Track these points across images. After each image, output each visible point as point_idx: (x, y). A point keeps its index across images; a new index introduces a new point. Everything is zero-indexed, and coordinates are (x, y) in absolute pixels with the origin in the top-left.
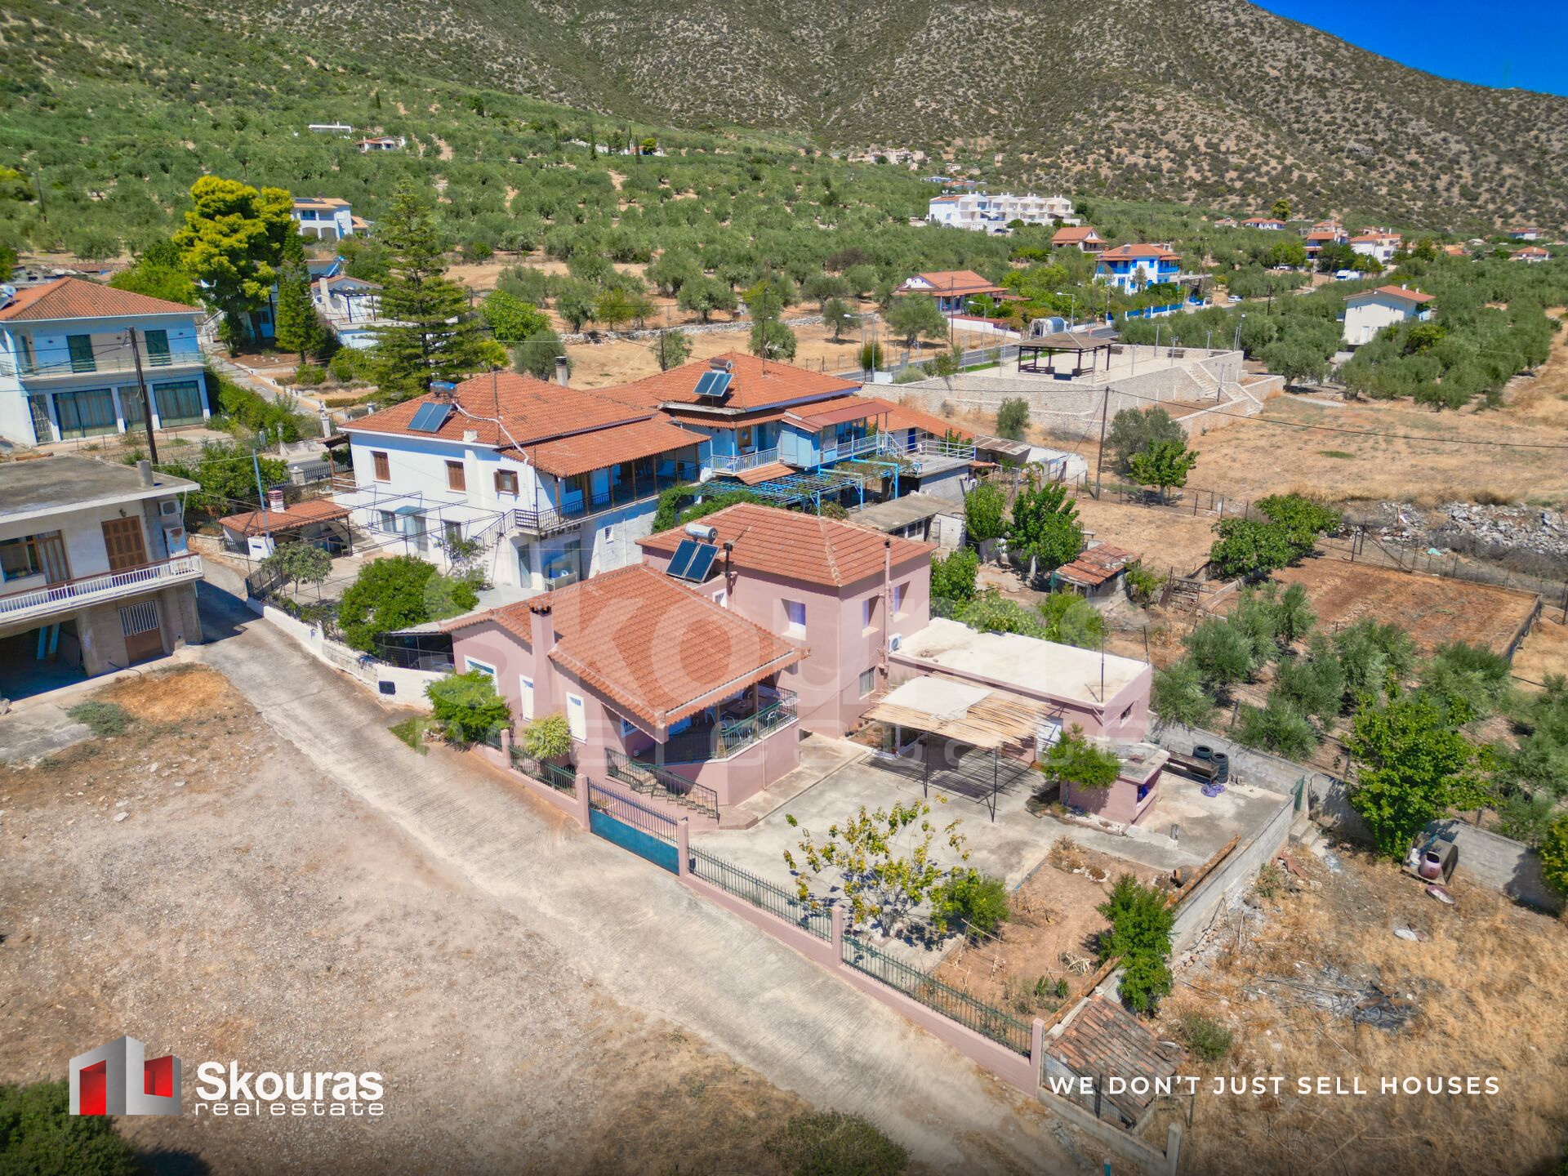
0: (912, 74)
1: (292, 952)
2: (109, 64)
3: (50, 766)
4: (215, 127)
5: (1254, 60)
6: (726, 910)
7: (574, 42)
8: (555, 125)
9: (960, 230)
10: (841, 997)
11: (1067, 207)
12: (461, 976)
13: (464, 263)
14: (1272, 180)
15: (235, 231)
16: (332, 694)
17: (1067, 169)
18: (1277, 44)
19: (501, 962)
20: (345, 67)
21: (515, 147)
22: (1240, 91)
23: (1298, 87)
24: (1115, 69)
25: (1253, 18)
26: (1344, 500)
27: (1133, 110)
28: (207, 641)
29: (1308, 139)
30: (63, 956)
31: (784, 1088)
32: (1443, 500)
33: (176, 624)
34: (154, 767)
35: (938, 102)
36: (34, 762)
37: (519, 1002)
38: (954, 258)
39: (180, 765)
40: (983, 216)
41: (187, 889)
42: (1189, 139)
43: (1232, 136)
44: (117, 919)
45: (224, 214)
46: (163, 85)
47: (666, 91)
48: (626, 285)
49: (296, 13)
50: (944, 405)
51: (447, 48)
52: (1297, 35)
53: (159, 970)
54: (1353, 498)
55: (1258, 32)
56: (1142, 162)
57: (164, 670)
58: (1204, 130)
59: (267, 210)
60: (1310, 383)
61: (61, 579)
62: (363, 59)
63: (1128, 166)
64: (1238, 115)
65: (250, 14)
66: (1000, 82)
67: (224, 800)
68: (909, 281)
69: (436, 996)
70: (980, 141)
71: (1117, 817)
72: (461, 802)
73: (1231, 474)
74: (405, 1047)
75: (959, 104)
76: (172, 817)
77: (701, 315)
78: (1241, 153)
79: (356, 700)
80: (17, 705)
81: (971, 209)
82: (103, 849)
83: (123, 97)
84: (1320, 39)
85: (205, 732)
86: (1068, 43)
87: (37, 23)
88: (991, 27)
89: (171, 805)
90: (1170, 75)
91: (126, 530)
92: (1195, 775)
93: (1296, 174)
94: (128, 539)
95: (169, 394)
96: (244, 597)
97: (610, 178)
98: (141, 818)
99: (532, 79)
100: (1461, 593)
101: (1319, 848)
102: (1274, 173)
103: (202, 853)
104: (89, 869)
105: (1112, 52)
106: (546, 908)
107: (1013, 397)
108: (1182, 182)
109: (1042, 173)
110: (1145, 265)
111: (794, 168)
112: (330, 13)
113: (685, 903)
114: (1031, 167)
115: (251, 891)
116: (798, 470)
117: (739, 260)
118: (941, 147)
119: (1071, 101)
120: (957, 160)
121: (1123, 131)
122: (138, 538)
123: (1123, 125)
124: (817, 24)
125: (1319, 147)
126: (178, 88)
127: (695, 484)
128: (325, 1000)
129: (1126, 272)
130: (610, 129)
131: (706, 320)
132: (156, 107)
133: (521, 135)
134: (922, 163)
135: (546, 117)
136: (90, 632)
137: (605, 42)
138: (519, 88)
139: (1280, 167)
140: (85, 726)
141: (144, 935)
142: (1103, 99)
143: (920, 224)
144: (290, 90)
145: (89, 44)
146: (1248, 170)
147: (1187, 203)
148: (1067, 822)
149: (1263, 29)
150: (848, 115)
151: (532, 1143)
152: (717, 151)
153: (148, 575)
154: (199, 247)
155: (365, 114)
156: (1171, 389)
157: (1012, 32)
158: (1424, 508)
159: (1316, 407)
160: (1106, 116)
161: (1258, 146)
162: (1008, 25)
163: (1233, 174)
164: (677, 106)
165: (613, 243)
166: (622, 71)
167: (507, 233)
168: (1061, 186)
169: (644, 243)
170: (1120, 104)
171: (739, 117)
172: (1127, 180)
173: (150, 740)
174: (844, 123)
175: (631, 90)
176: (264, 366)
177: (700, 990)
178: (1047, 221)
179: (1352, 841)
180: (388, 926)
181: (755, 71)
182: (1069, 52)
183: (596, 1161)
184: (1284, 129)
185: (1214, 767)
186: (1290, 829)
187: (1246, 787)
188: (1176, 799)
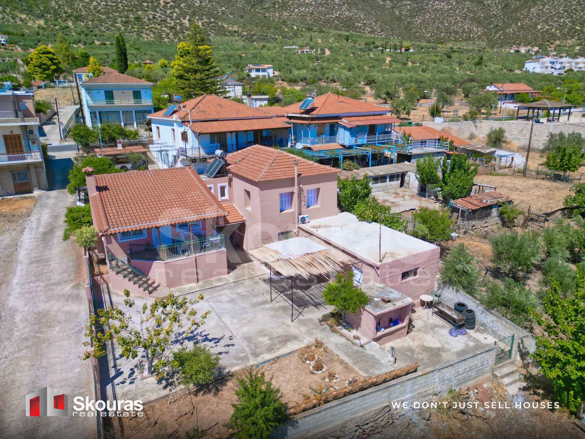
0: (538, 15)
7: (392, 14)
13: (306, 86)
28: (51, 190)
33: (34, 181)
40: (552, 68)
50: (472, 134)
62: (312, 25)
65: (279, 13)
68: (488, 88)
70: (569, 41)
77: (384, 101)
81: (546, 65)
83: (232, 41)
87: (212, 20)
91: (14, 139)
94: (16, 143)
95: (140, 115)
97: (386, 59)
101: (514, 389)
116: (344, 147)
118: (548, 45)
122: (20, 144)
130: (395, 43)
131: (386, 103)
132: (240, 44)
133: (359, 47)
134: (537, 52)
135: (372, 40)
137: (404, 13)
138: (366, 32)
143: (520, 72)
144: (285, 37)
145: (226, 25)
148: (335, 331)
150: (505, 34)
152: (438, 49)
153: (23, 158)
155: (306, 43)
166: (409, 23)
169: (380, 78)
174: (502, 37)
175: (412, 30)
181: (465, 19)
185: (461, 317)
186: (493, 370)
187: (485, 335)
188: (426, 333)
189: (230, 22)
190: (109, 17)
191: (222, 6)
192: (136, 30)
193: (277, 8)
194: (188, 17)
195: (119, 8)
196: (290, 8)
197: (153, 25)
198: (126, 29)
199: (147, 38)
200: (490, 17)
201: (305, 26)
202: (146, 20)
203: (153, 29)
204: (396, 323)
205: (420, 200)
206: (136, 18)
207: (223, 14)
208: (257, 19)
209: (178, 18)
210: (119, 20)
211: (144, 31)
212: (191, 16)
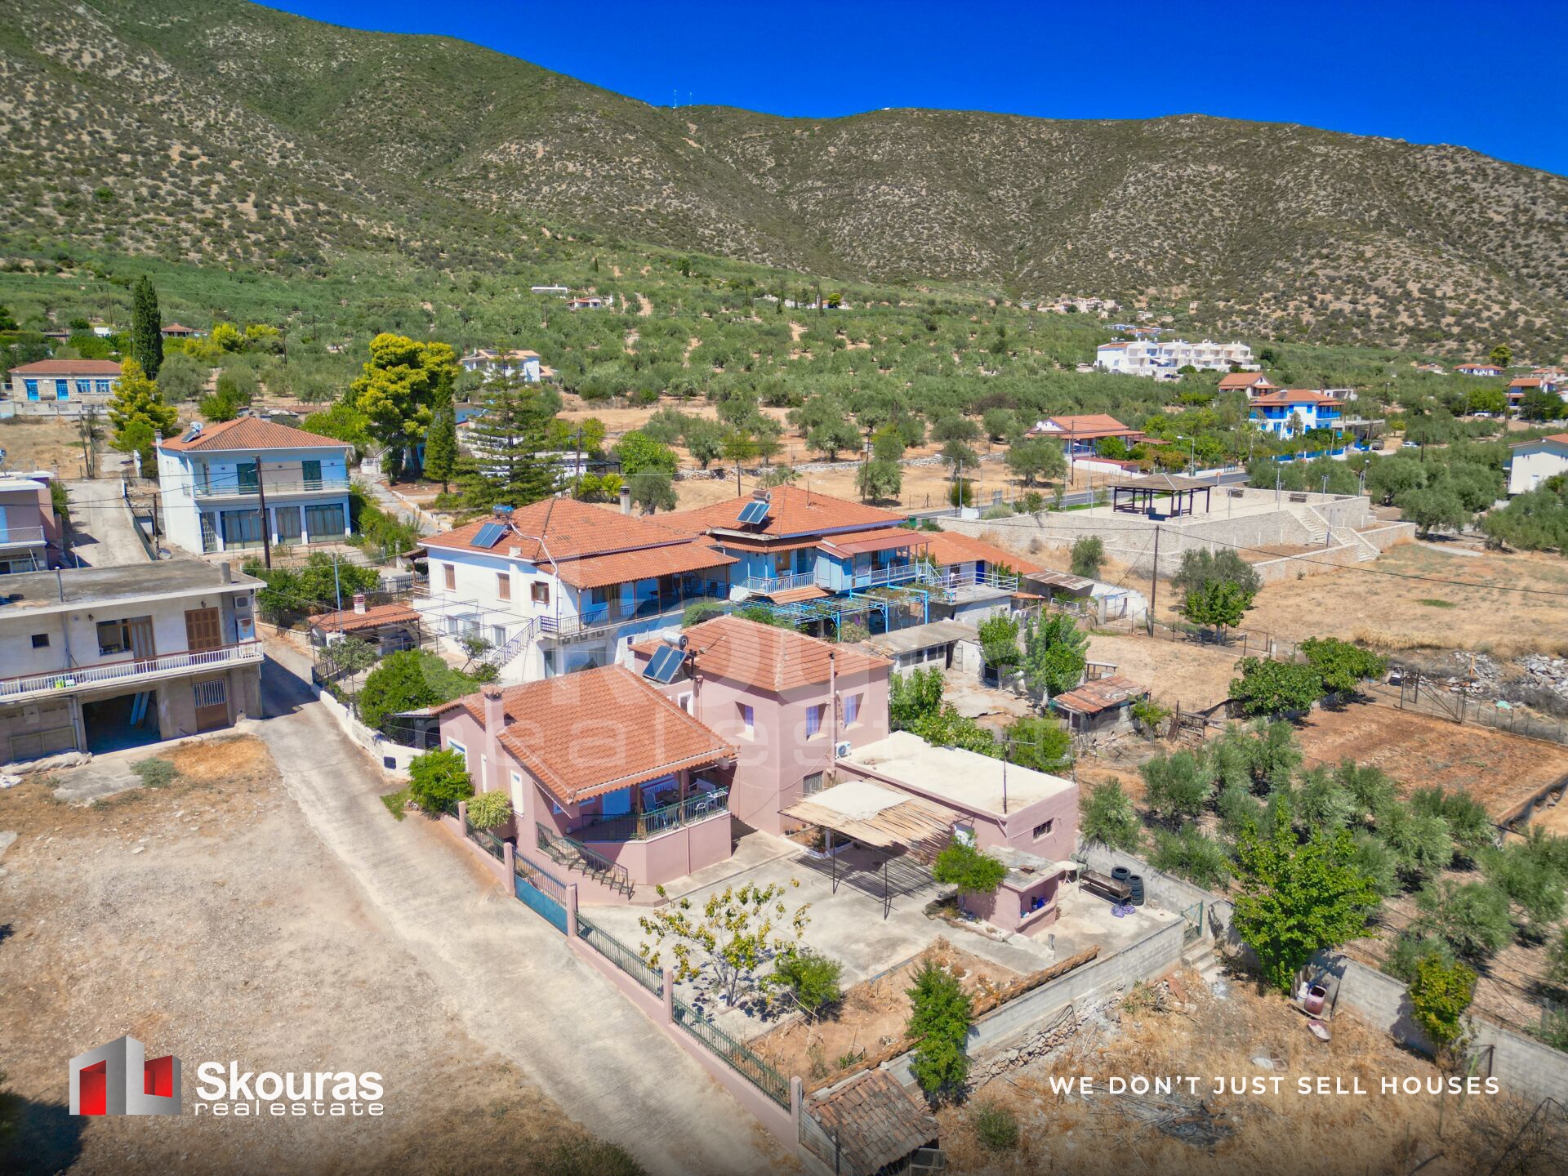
0: (1107, 228)
1: (224, 967)
2: (375, 238)
3: (102, 807)
4: (452, 290)
5: (1476, 206)
6: (597, 970)
7: (782, 208)
8: (752, 283)
9: (1127, 376)
10: (661, 1052)
11: (1246, 353)
12: (348, 1001)
13: (630, 406)
14: (1494, 325)
15: (401, 379)
16: (347, 766)
17: (1266, 316)
18: (1501, 189)
19: (387, 993)
20: (574, 236)
21: (709, 304)
22: (1460, 237)
23: (1526, 232)
24: (1321, 218)
25: (1475, 165)
26: (1412, 648)
27: (1339, 257)
28: (266, 716)
29: (1538, 283)
30: (50, 952)
31: (575, 1119)
32: (1521, 652)
33: (240, 700)
34: (179, 814)
35: (1132, 253)
36: (90, 800)
37: (386, 1027)
38: (1108, 402)
39: (201, 814)
40: (1152, 362)
41: (166, 910)
42: (1401, 284)
43: (1450, 281)
44: (102, 928)
45: (394, 365)
46: (416, 257)
47: (864, 250)
48: (763, 427)
49: (538, 191)
50: (1034, 541)
51: (665, 218)
52: (1526, 180)
53: (116, 969)
54: (1423, 646)
55: (1480, 179)
56: (1348, 308)
57: (222, 738)
58: (1417, 275)
59: (430, 361)
60: (1451, 532)
61: (147, 654)
62: (591, 229)
63: (1333, 312)
64: (1456, 261)
65: (499, 193)
66: (1198, 233)
67: (223, 844)
68: (1040, 425)
69: (322, 1014)
70: (1174, 289)
71: (1004, 924)
72: (414, 862)
73: (1309, 618)
74: (279, 1050)
75: (1154, 255)
76: (177, 854)
77: (828, 455)
78: (1459, 298)
79: (365, 773)
80: (98, 758)
81: (1140, 355)
82: (114, 874)
83: (383, 265)
84: (1553, 183)
85: (231, 789)
86: (1272, 195)
87: (322, 206)
88: (1190, 182)
89: (182, 844)
90: (1382, 221)
91: (206, 618)
92: (1113, 897)
93: (1522, 320)
94: (206, 625)
95: (318, 514)
96: (310, 682)
97: (791, 330)
98: (153, 852)
99: (739, 242)
100: (1506, 747)
101: (1211, 975)
102: (1496, 318)
103: (187, 883)
104: (97, 889)
105: (1319, 202)
106: (445, 955)
107: (1088, 535)
108: (1393, 327)
109: (1238, 320)
110: (1301, 411)
111: (975, 318)
112: (566, 191)
113: (564, 961)
114: (1227, 314)
115: (213, 917)
116: (831, 594)
117: (884, 404)
118: (1134, 296)
119: (1273, 249)
120: (1150, 308)
121: (1328, 277)
122: (215, 626)
123: (1329, 272)
124: (1013, 184)
125: (1552, 292)
126: (430, 257)
127: (724, 602)
128: (233, 1007)
129: (1282, 417)
130: (802, 285)
131: (833, 459)
132: (407, 273)
133: (718, 293)
134: (1113, 311)
135: (744, 275)
136: (167, 703)
137: (811, 208)
138: (727, 251)
139: (1503, 313)
140: (139, 777)
141: (117, 942)
142: (1306, 247)
143: (1089, 370)
144: (522, 257)
145: (361, 222)
146: (1467, 316)
147: (1397, 349)
148: (955, 926)
149: (1485, 175)
150: (1041, 267)
151: (346, 1138)
152: (902, 303)
153: (219, 657)
154: (371, 391)
155: (583, 277)
156: (1277, 532)
157: (1211, 186)
158: (1498, 659)
159: (1443, 555)
160: (1309, 263)
161: (1479, 291)
162: (1208, 179)
163: (1450, 320)
164: (873, 263)
165: (769, 389)
166: (824, 232)
167: (673, 380)
168: (1258, 332)
169: (800, 389)
170: (1325, 251)
171: (932, 271)
172: (1331, 326)
173: (186, 792)
174: (1036, 274)
175: (832, 249)
176: (412, 493)
177: (542, 1032)
178: (1224, 367)
179: (1248, 972)
180: (308, 955)
181: (951, 229)
182: (1272, 202)
183: (390, 1158)
184: (1511, 274)
185: (1125, 888)
186: (1182, 953)
187: (1160, 911)
188: (1081, 916)
189: (373, 213)
190: (15, 187)
191: (344, 170)
192: (102, 226)
193: (494, 181)
194: (252, 197)
195: (44, 163)
196: (529, 183)
197: (152, 216)
198: (71, 225)
199: (137, 250)
200: (1006, 227)
201: (573, 231)
202: (129, 199)
203: (153, 226)
204: (1040, 904)
205: (991, 695)
206: (101, 195)
207: (348, 189)
208: (443, 207)
209: (223, 198)
210: (47, 197)
211: (127, 229)
212: (260, 195)
